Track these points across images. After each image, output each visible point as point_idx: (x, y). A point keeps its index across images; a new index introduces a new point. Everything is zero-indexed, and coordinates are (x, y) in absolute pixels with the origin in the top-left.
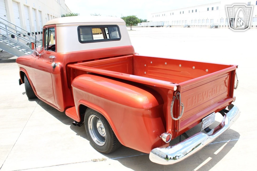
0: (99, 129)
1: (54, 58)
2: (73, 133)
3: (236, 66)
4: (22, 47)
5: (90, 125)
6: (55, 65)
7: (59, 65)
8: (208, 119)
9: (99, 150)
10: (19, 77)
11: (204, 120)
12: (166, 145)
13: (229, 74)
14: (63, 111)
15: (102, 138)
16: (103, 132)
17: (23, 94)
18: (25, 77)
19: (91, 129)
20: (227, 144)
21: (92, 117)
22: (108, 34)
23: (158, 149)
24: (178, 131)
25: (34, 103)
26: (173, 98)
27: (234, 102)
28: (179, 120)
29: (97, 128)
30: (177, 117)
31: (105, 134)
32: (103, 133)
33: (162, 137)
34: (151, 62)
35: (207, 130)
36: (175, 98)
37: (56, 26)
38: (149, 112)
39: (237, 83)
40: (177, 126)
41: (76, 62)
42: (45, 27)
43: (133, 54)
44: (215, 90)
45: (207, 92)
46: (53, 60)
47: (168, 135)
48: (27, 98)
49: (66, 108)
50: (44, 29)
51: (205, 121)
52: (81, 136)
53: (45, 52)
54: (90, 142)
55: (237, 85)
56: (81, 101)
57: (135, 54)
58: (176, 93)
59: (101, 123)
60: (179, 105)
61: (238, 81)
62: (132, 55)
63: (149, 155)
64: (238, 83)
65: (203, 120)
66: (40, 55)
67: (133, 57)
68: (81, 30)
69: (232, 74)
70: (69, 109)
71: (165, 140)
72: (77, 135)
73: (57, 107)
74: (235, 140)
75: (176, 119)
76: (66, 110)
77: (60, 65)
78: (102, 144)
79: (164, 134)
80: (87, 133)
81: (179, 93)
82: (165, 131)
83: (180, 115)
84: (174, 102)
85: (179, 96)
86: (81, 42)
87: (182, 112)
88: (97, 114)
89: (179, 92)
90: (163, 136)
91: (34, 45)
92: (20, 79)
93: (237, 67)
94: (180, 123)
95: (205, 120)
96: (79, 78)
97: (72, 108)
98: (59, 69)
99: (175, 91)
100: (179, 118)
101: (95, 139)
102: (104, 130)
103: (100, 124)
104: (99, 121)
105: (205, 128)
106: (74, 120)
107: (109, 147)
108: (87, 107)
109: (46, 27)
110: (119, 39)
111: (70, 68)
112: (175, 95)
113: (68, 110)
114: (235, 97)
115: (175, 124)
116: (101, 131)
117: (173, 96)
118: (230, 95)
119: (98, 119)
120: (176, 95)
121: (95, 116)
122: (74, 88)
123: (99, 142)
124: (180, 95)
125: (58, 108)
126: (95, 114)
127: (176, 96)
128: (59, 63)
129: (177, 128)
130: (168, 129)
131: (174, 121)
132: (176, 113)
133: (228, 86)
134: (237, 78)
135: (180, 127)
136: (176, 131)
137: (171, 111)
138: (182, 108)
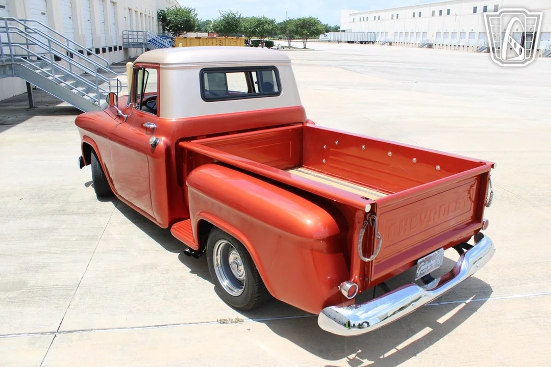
0: (233, 267)
1: (155, 127)
2: (184, 270)
3: (491, 164)
4: (78, 84)
5: (217, 258)
6: (156, 143)
7: (162, 141)
8: (429, 260)
9: (231, 304)
10: (80, 153)
11: (421, 262)
12: (347, 303)
13: (477, 179)
14: (166, 227)
15: (237, 283)
16: (240, 271)
17: (87, 185)
18: (92, 155)
19: (218, 265)
20: (465, 307)
21: (221, 244)
22: (256, 83)
23: (333, 308)
25: (109, 205)
26: (364, 224)
27: (485, 229)
28: (372, 261)
29: (230, 263)
30: (369, 257)
31: (244, 274)
32: (240, 274)
33: (341, 287)
34: (337, 142)
35: (427, 280)
36: (367, 224)
37: (159, 67)
38: (323, 245)
39: (491, 196)
40: (368, 271)
41: (195, 138)
42: (137, 64)
43: (303, 123)
44: (445, 208)
45: (429, 212)
46: (152, 131)
47: (352, 285)
48: (95, 195)
49: (172, 223)
50: (136, 69)
51: (423, 263)
52: (198, 275)
53: (135, 111)
54: (215, 287)
55: (490, 200)
56: (203, 214)
57: (307, 122)
58: (370, 216)
59: (237, 256)
60: (373, 237)
61: (492, 192)
62: (301, 125)
63: (317, 317)
65: (419, 261)
66: (125, 116)
67: (302, 128)
68: (206, 75)
69: (483, 180)
70: (177, 223)
71: (345, 294)
72: (190, 272)
73: (155, 220)
74: (480, 300)
75: (367, 260)
76: (173, 227)
77: (164, 141)
78: (236, 292)
79: (345, 283)
80: (210, 271)
81: (374, 216)
82: (348, 278)
83: (374, 252)
84: (364, 230)
85: (373, 220)
86: (205, 98)
87: (379, 248)
88: (230, 240)
89: (375, 214)
90: (343, 287)
91: (115, 96)
92: (81, 158)
93: (492, 166)
94: (375, 266)
95: (423, 261)
96: (201, 170)
97: (183, 221)
98: (163, 150)
99: (369, 212)
100: (373, 257)
101: (225, 283)
102: (242, 268)
103: (234, 256)
104: (234, 252)
105: (422, 276)
106: (186, 247)
107: (249, 299)
108: (213, 226)
109: (138, 66)
110: (278, 94)
111: (183, 149)
112: (367, 218)
113: (175, 226)
114: (487, 221)
115: (365, 268)
116: (236, 269)
117: (364, 221)
118: (477, 216)
119: (232, 247)
120: (369, 218)
121: (227, 242)
122: (190, 190)
123: (233, 289)
124: (376, 220)
125: (157, 220)
126: (226, 238)
127: (369, 221)
128: (163, 138)
129: (368, 274)
130: (354, 275)
131: (363, 263)
132: (368, 250)
133: (473, 199)
134: (491, 187)
135: (374, 274)
136: (367, 279)
137: (360, 246)
138: (378, 242)
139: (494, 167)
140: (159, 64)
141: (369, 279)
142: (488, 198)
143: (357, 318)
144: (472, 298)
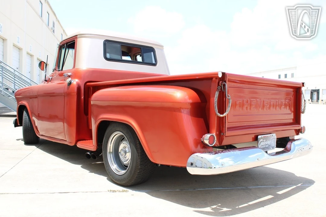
0: (122, 154)
1: (71, 75)
5: (110, 146)
6: (71, 82)
8: (266, 139)
12: (210, 149)
13: (293, 92)
20: (296, 187)
24: (224, 134)
26: (217, 89)
28: (225, 116)
30: (223, 114)
31: (130, 157)
32: (127, 159)
33: (203, 139)
36: (220, 88)
37: (77, 38)
38: (190, 107)
40: (223, 127)
44: (274, 104)
47: (211, 135)
50: (61, 46)
51: (262, 140)
55: (304, 107)
59: (126, 145)
60: (225, 98)
61: (305, 101)
64: (305, 104)
65: (259, 137)
66: (50, 78)
68: (107, 44)
69: (298, 93)
71: (207, 142)
74: (307, 185)
75: (221, 116)
76: (78, 143)
77: (77, 82)
79: (206, 135)
81: (225, 83)
82: (208, 132)
83: (226, 110)
84: (218, 93)
85: (224, 86)
87: (229, 106)
89: (225, 81)
90: (205, 138)
91: (45, 64)
92: (17, 119)
94: (227, 127)
95: (262, 138)
99: (221, 78)
104: (124, 142)
106: (88, 151)
109: (63, 43)
110: (155, 65)
111: (89, 86)
112: (220, 84)
113: (80, 142)
114: (304, 127)
116: (124, 155)
117: (218, 87)
118: (297, 120)
119: (124, 138)
120: (221, 84)
121: (120, 133)
123: (119, 170)
124: (226, 86)
125: (67, 141)
127: (221, 87)
128: (77, 80)
129: (223, 129)
131: (219, 118)
132: (222, 110)
133: (293, 111)
134: (304, 98)
135: (227, 131)
136: (222, 134)
137: (216, 105)
138: (229, 102)
139: (304, 85)
140: (77, 36)
141: (223, 134)
142: (303, 108)
143: (216, 162)
144: (300, 184)
